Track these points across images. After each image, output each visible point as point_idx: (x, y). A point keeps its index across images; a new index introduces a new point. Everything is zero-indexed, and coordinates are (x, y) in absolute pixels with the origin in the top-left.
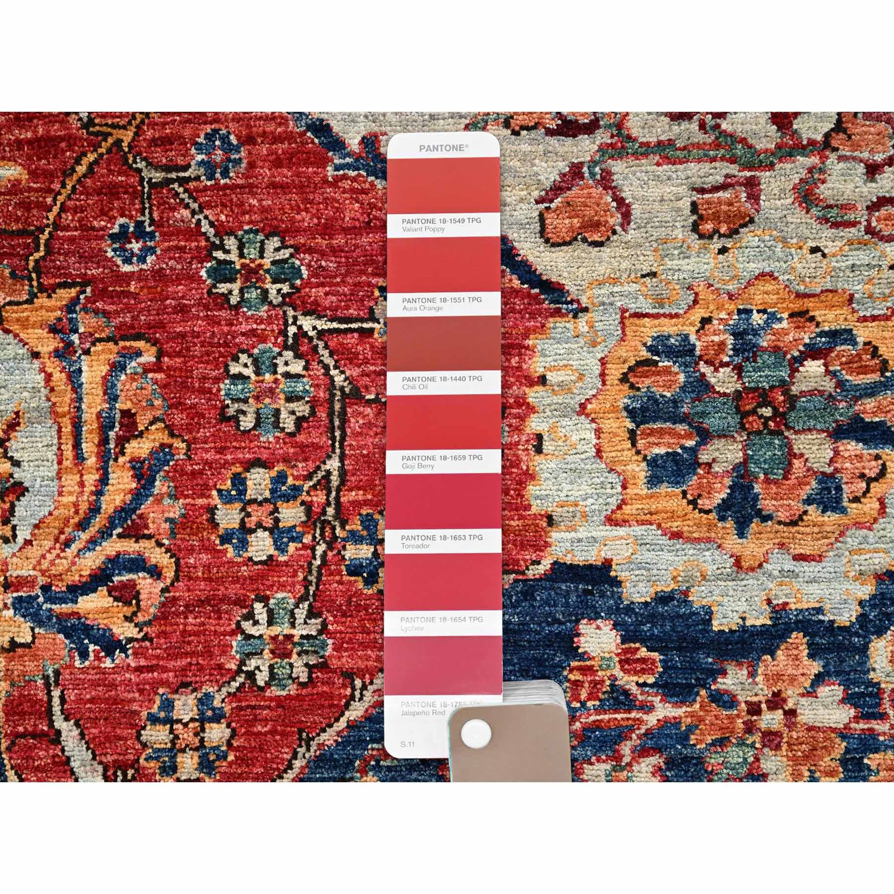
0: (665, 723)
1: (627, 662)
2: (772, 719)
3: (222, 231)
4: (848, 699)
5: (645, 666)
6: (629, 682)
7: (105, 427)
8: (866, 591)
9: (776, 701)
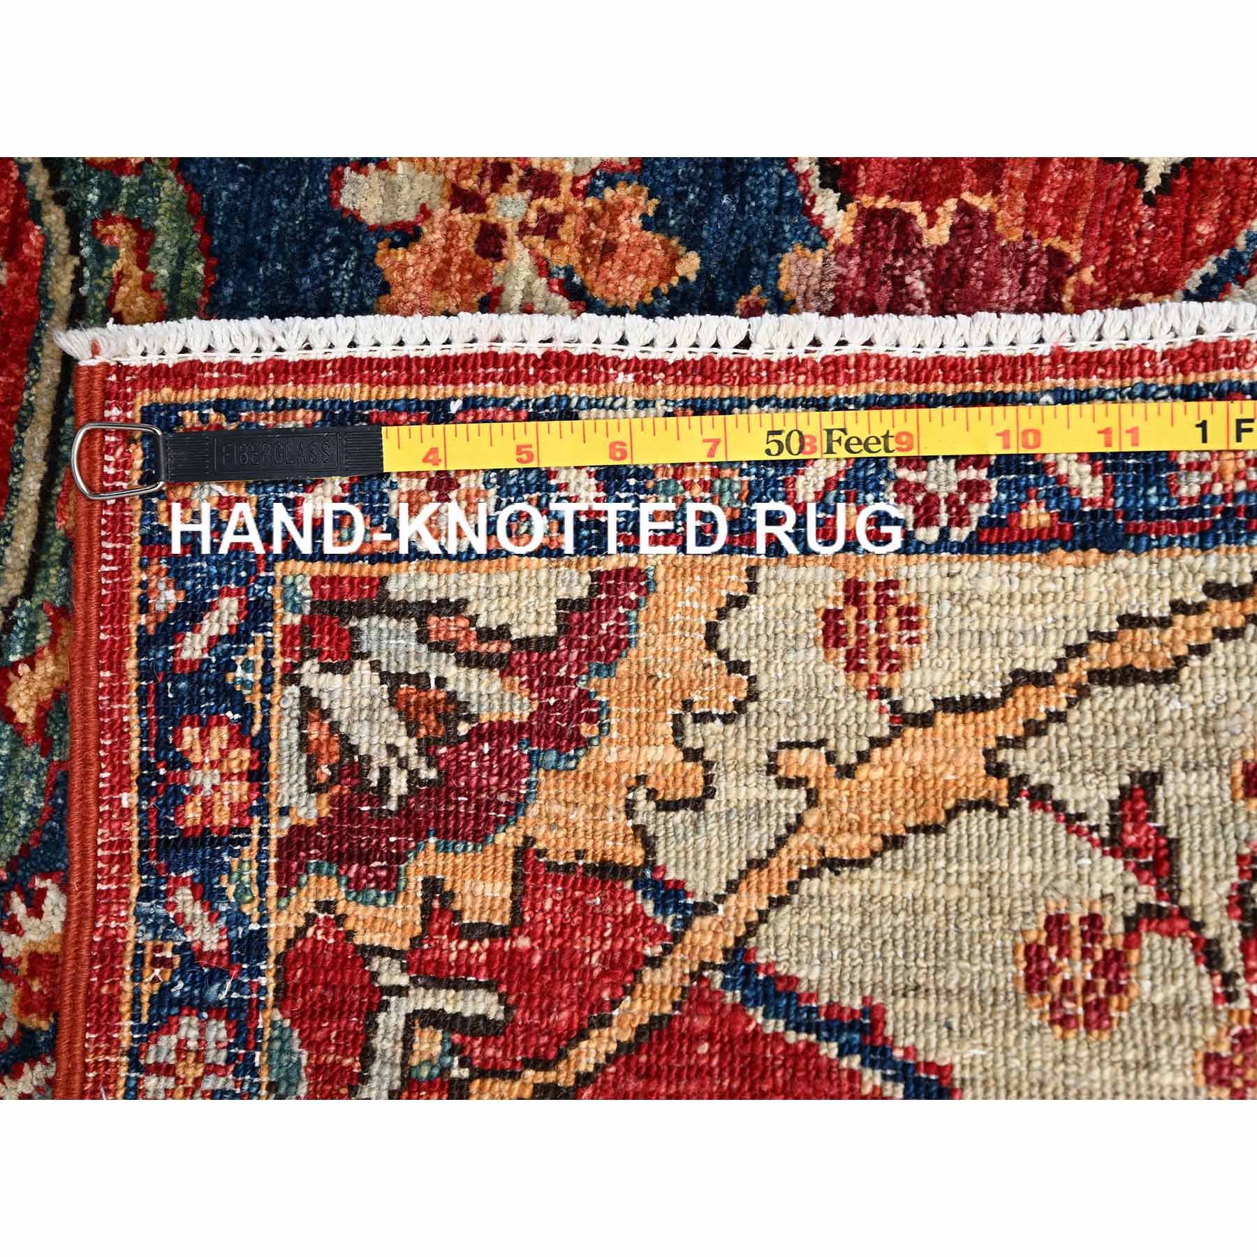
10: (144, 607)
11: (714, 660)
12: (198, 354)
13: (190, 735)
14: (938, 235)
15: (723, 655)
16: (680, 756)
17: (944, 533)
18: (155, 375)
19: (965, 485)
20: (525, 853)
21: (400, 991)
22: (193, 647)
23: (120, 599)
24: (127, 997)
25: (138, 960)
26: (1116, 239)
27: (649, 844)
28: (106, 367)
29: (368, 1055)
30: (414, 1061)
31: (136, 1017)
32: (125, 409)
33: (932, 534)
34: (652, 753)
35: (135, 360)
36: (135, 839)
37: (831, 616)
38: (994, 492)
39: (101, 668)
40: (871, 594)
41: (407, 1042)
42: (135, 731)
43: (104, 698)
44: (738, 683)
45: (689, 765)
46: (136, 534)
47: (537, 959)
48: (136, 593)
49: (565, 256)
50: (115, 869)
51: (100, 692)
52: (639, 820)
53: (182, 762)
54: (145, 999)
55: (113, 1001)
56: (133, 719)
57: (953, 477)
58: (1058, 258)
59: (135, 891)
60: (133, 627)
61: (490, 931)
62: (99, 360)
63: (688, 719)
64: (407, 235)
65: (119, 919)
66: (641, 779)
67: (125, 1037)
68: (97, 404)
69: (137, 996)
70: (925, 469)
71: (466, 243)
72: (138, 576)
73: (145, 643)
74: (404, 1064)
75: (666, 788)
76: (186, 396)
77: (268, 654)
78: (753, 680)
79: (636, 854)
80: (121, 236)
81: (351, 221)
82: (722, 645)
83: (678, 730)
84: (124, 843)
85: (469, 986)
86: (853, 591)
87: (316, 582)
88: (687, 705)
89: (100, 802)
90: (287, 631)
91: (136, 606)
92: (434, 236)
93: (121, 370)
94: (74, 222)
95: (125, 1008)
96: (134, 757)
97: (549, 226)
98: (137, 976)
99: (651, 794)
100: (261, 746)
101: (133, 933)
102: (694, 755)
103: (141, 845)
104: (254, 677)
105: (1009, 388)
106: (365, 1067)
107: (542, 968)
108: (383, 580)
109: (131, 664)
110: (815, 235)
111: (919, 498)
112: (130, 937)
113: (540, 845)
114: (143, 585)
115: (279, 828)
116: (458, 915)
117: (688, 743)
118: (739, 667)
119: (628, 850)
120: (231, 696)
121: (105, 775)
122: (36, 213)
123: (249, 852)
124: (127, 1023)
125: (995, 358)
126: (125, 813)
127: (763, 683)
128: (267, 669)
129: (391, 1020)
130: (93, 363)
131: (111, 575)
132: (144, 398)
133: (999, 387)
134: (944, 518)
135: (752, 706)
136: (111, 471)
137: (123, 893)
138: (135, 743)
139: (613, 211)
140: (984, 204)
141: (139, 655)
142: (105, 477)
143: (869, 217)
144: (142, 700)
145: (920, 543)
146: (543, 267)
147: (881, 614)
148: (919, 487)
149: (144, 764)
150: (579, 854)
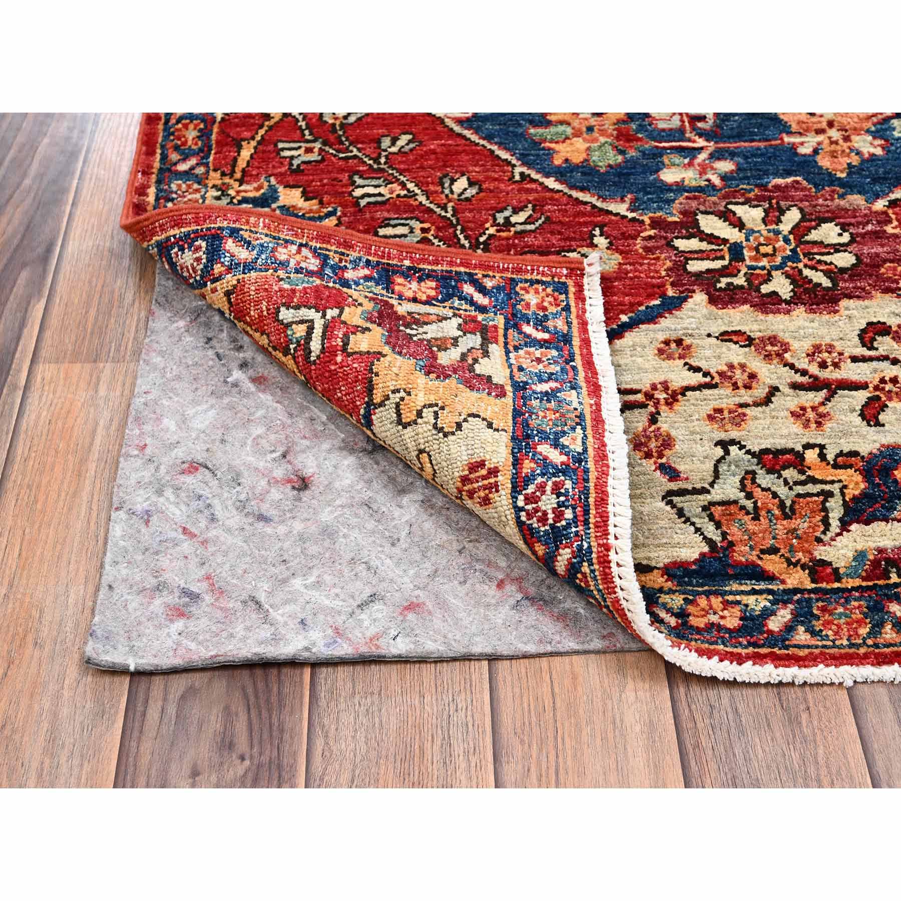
10: (485, 276)
11: (462, 417)
12: (588, 301)
13: (433, 284)
14: (889, 230)
15: (465, 420)
16: (419, 408)
17: (522, 509)
18: (580, 288)
19: (545, 513)
20: (379, 355)
21: (324, 316)
22: (468, 289)
23: (489, 268)
24: (329, 247)
25: (343, 254)
27: (382, 404)
28: (583, 270)
29: (297, 307)
30: (294, 326)
31: (320, 248)
32: (566, 276)
33: (521, 503)
34: (421, 395)
35: (586, 280)
36: (390, 262)
37: (482, 464)
38: (543, 529)
39: (461, 259)
40: (492, 480)
41: (302, 322)
42: (434, 268)
43: (449, 259)
44: (452, 427)
45: (415, 412)
46: (515, 276)
47: (333, 368)
48: (491, 273)
49: (826, 147)
50: (380, 253)
51: (452, 258)
52: (391, 396)
53: (420, 280)
54: (327, 253)
55: (329, 242)
56: (439, 267)
57: (549, 507)
59: (370, 258)
60: (477, 271)
61: (346, 344)
62: (586, 267)
63: (436, 409)
65: (360, 251)
66: (409, 394)
67: (313, 244)
68: (568, 265)
69: (329, 251)
70: (552, 493)
72: (498, 275)
73: (470, 275)
74: (293, 322)
75: (405, 405)
76: (571, 296)
77: (466, 310)
78: (453, 433)
79: (377, 399)
82: (469, 419)
83: (431, 406)
84: (389, 258)
85: (323, 340)
86: (494, 472)
87: (496, 327)
88: (442, 408)
89: (407, 253)
90: (476, 317)
91: (486, 273)
93: (582, 275)
95: (324, 246)
96: (425, 267)
97: (835, 143)
98: (336, 252)
99: (402, 399)
100: (427, 302)
101: (353, 255)
102: (419, 414)
103: (388, 264)
104: (456, 305)
105: (591, 526)
106: (292, 308)
107: (330, 371)
108: (496, 342)
109: (462, 269)
110: (870, 201)
111: (538, 494)
112: (352, 253)
113: (382, 359)
114: (494, 277)
115: (394, 302)
116: (353, 333)
117: (425, 410)
118: (459, 426)
119: (379, 395)
120: (448, 297)
121: (418, 256)
123: (384, 292)
124: (318, 245)
125: (608, 517)
126: (402, 260)
127: (451, 438)
128: (459, 309)
129: (312, 314)
130: (585, 265)
131: (498, 267)
132: (570, 283)
133: (592, 520)
134: (529, 507)
135: (441, 435)
136: (541, 269)
137: (370, 254)
138: (430, 267)
139: (848, 156)
141: (465, 273)
142: (539, 267)
143: (886, 213)
144: (447, 271)
145: (517, 498)
146: (819, 144)
147: (485, 488)
148: (543, 493)
149: (420, 270)
150: (377, 375)
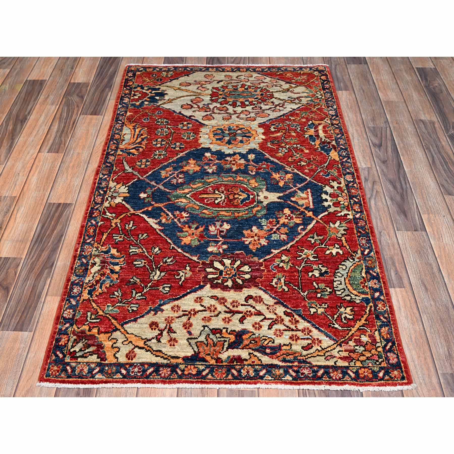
0: (217, 163)
1: (212, 157)
2: (234, 162)
3: (158, 119)
4: (245, 160)
5: (214, 157)
6: (212, 159)
7: (138, 135)
8: (247, 150)
9: (234, 161)
14: (262, 268)
26: (265, 281)
49: (253, 242)
58: (262, 277)
64: (252, 231)
71: (252, 235)
80: (247, 212)
81: (252, 227)
92: (252, 233)
94: (247, 209)
97: (255, 241)
110: (259, 259)
122: (247, 206)
139: (258, 245)
140: (266, 271)
143: (262, 263)
146: (251, 241)
